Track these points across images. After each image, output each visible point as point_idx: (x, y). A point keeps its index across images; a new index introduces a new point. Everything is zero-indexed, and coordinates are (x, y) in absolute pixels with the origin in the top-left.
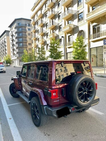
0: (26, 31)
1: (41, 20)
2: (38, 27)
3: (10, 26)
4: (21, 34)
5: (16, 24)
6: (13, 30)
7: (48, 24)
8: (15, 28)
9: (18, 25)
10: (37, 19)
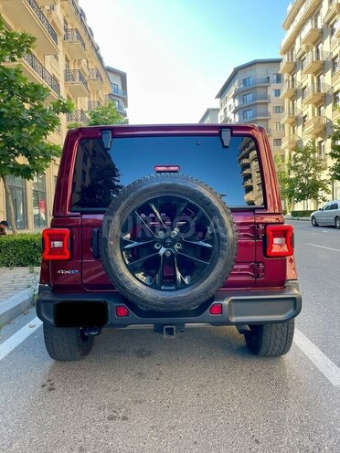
0: (266, 99)
1: (314, 50)
2: (304, 79)
3: (222, 94)
4: (249, 114)
5: (236, 83)
6: (228, 105)
7: (337, 60)
8: (234, 97)
9: (242, 86)
10: (300, 49)
